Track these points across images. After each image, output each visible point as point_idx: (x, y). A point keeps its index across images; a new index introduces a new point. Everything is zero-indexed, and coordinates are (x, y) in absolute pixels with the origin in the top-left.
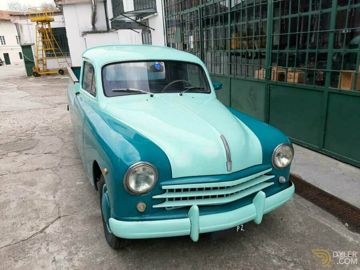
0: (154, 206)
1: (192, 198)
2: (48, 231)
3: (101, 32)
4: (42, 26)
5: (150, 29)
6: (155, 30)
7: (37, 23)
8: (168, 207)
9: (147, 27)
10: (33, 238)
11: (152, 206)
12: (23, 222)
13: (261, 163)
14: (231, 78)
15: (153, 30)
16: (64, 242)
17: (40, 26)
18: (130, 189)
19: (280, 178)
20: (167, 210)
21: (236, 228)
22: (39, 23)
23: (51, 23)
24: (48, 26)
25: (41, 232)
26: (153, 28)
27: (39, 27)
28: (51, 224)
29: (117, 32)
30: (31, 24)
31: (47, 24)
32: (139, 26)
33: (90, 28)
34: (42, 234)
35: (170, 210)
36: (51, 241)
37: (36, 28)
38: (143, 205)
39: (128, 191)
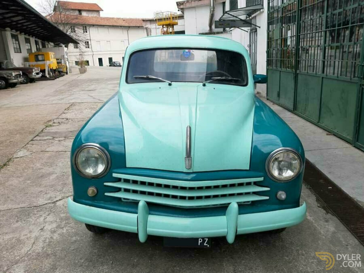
0: (106, 194)
1: (143, 193)
2: (58, 203)
3: (216, 33)
4: (167, 30)
5: (257, 27)
6: (261, 28)
7: (163, 26)
8: (124, 199)
9: (252, 25)
10: (43, 206)
11: (104, 193)
12: (47, 192)
13: (248, 168)
14: (323, 78)
15: (259, 28)
16: (62, 215)
17: (165, 29)
18: (80, 170)
19: (280, 193)
20: (123, 201)
21: (197, 239)
22: (164, 26)
23: (175, 26)
24: (171, 29)
25: (54, 202)
26: (259, 26)
27: (164, 31)
28: (66, 198)
29: (231, 33)
30: (159, 28)
31: (171, 27)
32: (244, 24)
33: (207, 29)
34: (52, 205)
35: (127, 202)
36: (54, 212)
37: (161, 31)
38: (93, 191)
39: (77, 171)
